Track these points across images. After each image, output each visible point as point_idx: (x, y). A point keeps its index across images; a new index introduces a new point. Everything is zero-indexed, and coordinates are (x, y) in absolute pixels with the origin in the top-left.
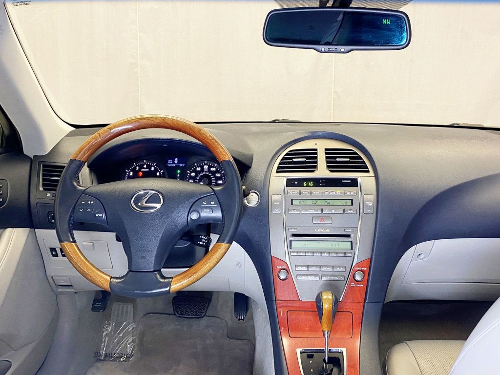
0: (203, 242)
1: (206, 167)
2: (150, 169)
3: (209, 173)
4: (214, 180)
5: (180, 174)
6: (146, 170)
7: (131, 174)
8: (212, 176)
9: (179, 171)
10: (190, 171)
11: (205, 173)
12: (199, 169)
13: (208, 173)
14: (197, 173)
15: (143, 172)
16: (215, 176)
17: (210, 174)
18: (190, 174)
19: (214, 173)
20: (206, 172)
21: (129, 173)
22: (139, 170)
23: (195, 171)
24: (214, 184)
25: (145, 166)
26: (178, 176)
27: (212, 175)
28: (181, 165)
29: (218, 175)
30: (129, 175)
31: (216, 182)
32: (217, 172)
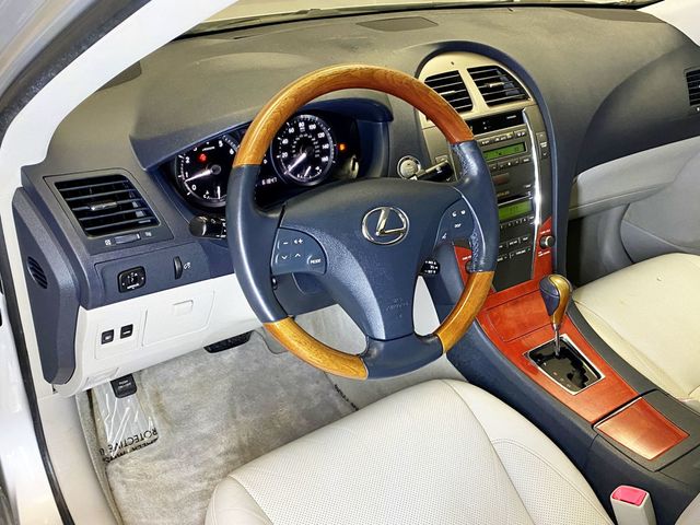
1: (302, 126)
2: (217, 145)
3: (309, 135)
4: (316, 145)
6: (211, 148)
7: (188, 161)
8: (313, 139)
10: (281, 138)
11: (302, 136)
12: (292, 130)
13: (306, 135)
14: (291, 137)
16: (317, 139)
17: (309, 137)
18: (282, 142)
19: (315, 133)
20: (303, 133)
21: (185, 160)
22: (200, 151)
23: (287, 135)
24: (318, 151)
27: (313, 137)
29: (321, 135)
30: (185, 163)
31: (321, 148)
32: (319, 130)
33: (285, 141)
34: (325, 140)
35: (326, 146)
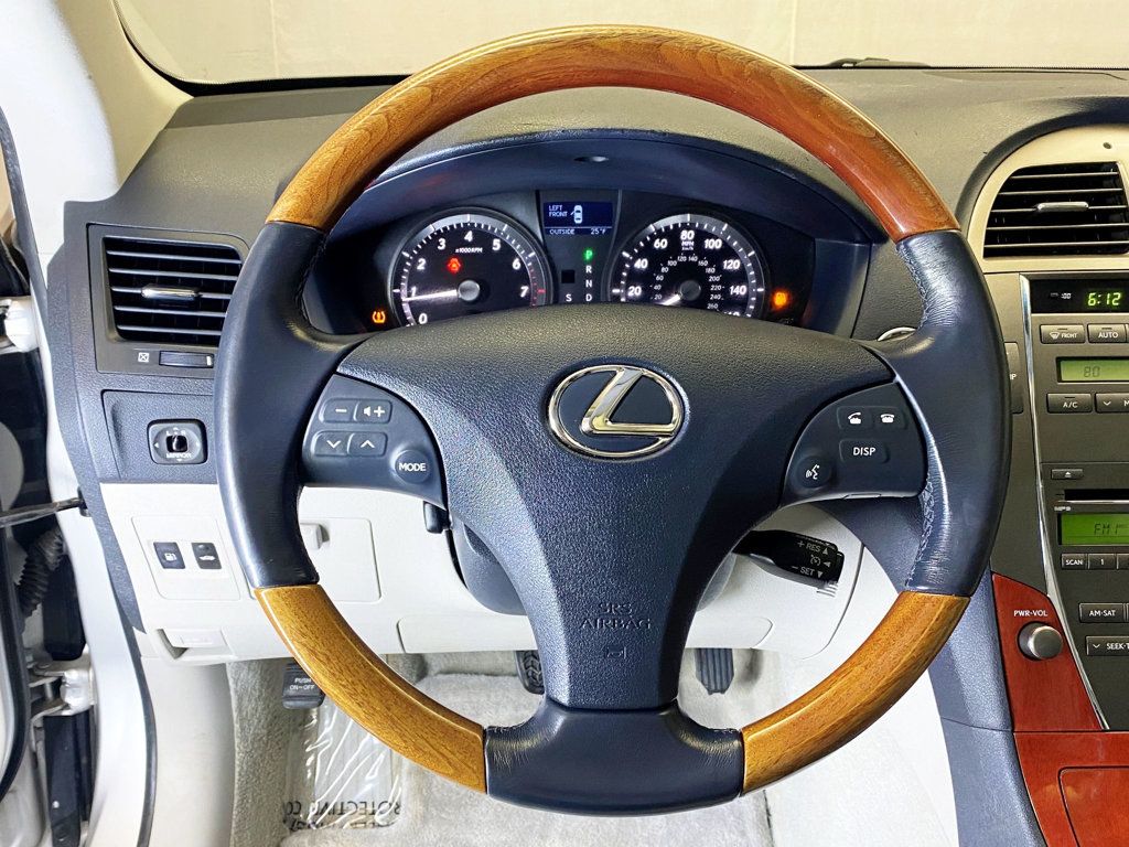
0: (814, 566)
1: (687, 237)
2: (488, 246)
3: (701, 259)
4: (716, 283)
5: (593, 262)
6: (473, 250)
7: (422, 265)
8: (709, 270)
9: (589, 254)
10: (632, 253)
11: (683, 259)
12: (660, 244)
13: (694, 259)
14: (657, 258)
15: (462, 257)
16: (720, 270)
17: (701, 263)
18: (632, 262)
19: (716, 258)
20: (688, 254)
21: (415, 263)
22: (450, 251)
23: (647, 251)
24: (718, 297)
25: (469, 237)
26: (589, 269)
27: (710, 266)
28: (595, 230)
29: (732, 265)
30: (413, 269)
31: (725, 292)
32: (727, 252)
33: (642, 264)
34: (739, 277)
35: (739, 290)
